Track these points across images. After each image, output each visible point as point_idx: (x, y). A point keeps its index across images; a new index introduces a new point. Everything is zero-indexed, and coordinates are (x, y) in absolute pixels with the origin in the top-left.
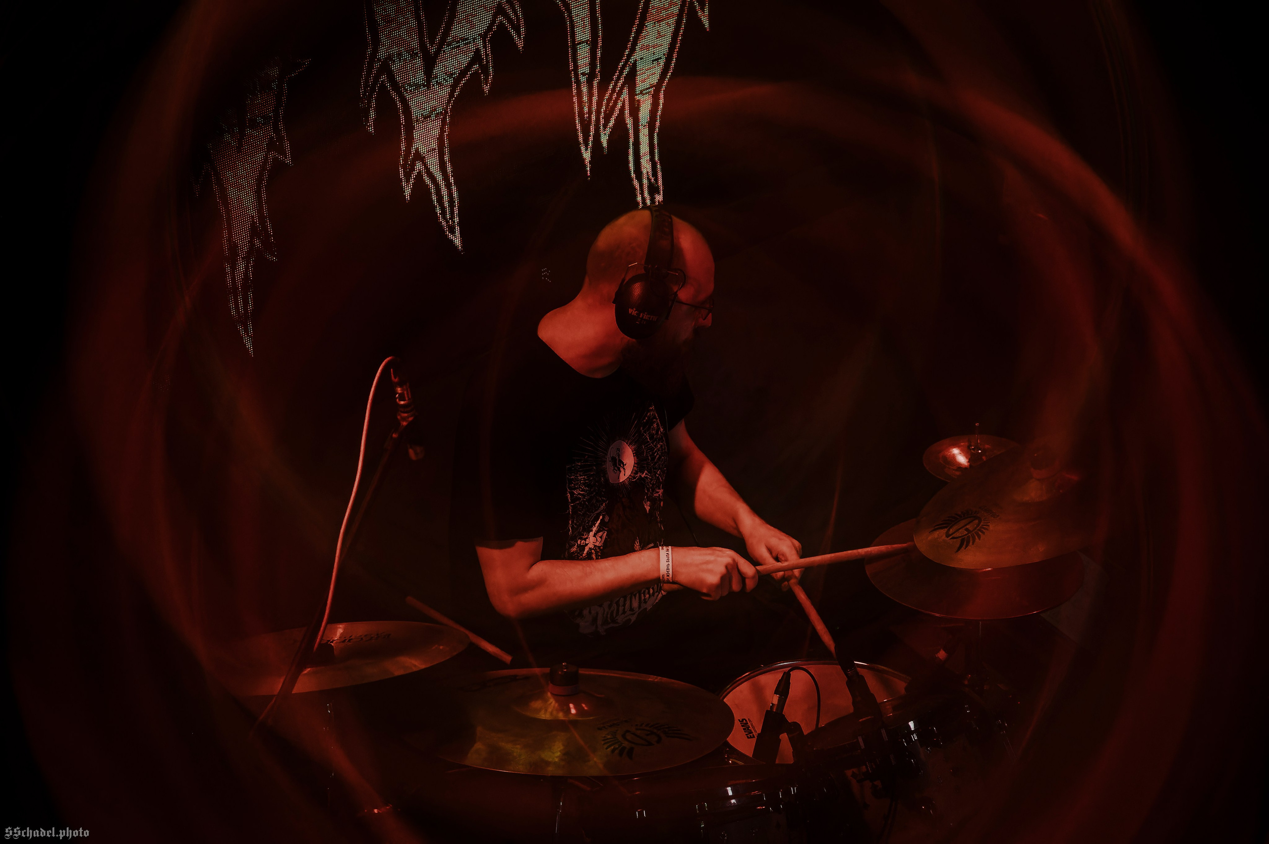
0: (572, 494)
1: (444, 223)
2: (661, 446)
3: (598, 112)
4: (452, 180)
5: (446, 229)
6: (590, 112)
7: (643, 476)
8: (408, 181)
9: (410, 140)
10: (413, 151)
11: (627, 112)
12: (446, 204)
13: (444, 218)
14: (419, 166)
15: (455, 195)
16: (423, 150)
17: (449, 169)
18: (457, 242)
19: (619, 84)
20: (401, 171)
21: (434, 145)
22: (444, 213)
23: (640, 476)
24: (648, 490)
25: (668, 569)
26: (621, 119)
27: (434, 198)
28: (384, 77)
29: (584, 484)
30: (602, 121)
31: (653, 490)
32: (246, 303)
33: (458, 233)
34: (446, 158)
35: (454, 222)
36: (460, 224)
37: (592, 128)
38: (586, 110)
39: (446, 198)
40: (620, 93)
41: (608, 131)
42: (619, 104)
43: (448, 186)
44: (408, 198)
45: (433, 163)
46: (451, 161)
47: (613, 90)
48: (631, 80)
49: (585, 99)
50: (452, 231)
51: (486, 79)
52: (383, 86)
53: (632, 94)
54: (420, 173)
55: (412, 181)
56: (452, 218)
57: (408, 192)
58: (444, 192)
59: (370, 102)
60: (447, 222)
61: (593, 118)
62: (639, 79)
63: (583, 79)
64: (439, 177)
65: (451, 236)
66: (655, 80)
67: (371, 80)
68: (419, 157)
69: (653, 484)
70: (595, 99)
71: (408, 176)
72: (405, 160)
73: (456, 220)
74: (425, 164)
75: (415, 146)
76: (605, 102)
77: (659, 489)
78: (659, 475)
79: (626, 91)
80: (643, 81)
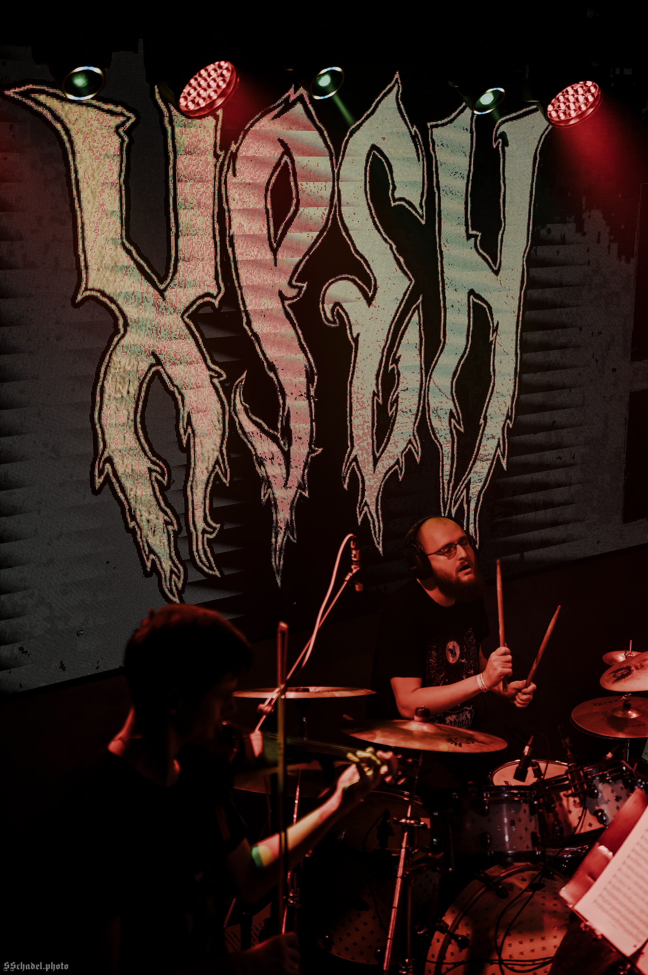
0: (429, 661)
1: (375, 539)
2: (474, 648)
3: (451, 499)
4: (381, 519)
5: (376, 542)
6: (448, 498)
7: (463, 661)
8: (360, 516)
9: (363, 496)
10: (364, 501)
11: (465, 501)
12: (377, 530)
13: (375, 537)
14: (366, 508)
15: (381, 526)
16: (369, 502)
17: (380, 513)
18: (381, 549)
19: (462, 488)
20: (358, 510)
21: (374, 500)
22: (375, 534)
23: (461, 661)
24: (466, 669)
25: (482, 683)
26: (461, 505)
27: (372, 526)
28: (354, 464)
29: (435, 657)
30: (453, 503)
31: (468, 670)
32: (280, 561)
33: (381, 545)
34: (379, 507)
35: (380, 540)
36: (382, 540)
37: (448, 506)
38: (446, 497)
39: (377, 527)
40: (462, 492)
41: (455, 509)
42: (461, 497)
43: (379, 522)
44: (359, 523)
45: (373, 508)
46: (381, 509)
47: (459, 490)
48: (468, 487)
49: (446, 491)
50: (378, 543)
51: (401, 473)
52: (353, 468)
53: (468, 493)
54: (366, 512)
55: (362, 516)
56: (379, 537)
57: (360, 520)
58: (376, 524)
59: (346, 474)
60: (377, 539)
61: (449, 501)
62: (471, 486)
63: (446, 482)
64: (375, 516)
65: (377, 546)
66: (479, 488)
67: (348, 464)
68: (366, 504)
69: (468, 667)
70: (450, 492)
71: (360, 513)
72: (360, 505)
73: (381, 538)
74: (369, 508)
75: (365, 499)
76: (455, 494)
77: (472, 670)
78: (472, 663)
79: (465, 491)
80: (474, 488)
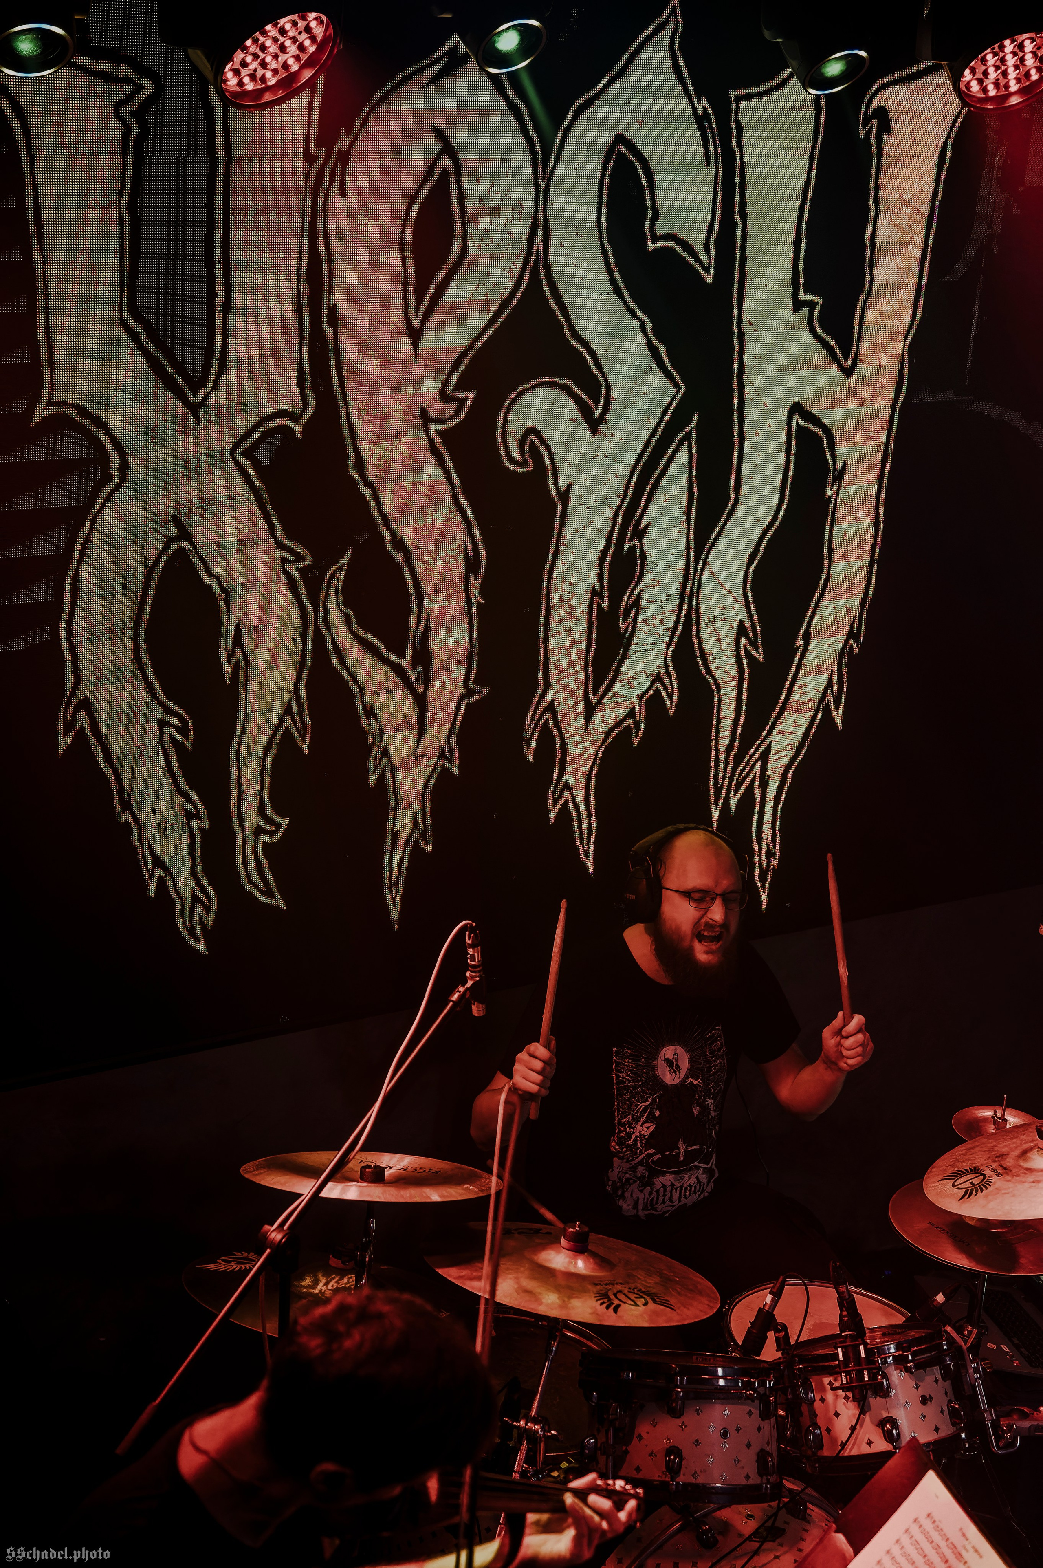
0: (618, 1077)
1: (580, 847)
3: (731, 779)
4: (593, 811)
5: (582, 853)
6: (724, 778)
7: (695, 1082)
8: (554, 806)
9: (562, 772)
10: (563, 781)
11: (757, 783)
12: (585, 832)
13: (581, 843)
14: (566, 794)
15: (594, 825)
16: (572, 782)
17: (593, 802)
18: (590, 865)
19: (754, 759)
20: (550, 796)
21: (583, 779)
22: (581, 838)
23: (693, 1082)
26: (750, 789)
27: (575, 824)
28: (548, 715)
30: (733, 788)
31: (705, 1099)
32: (398, 883)
33: (591, 857)
34: (592, 793)
35: (589, 848)
36: (594, 850)
37: (724, 792)
38: (721, 775)
39: (585, 826)
40: (753, 767)
41: (738, 796)
42: (751, 776)
43: (589, 816)
44: (552, 820)
45: (579, 794)
46: (595, 795)
47: (747, 763)
48: (764, 758)
49: (722, 765)
50: (587, 856)
51: (637, 732)
52: (546, 723)
53: (764, 769)
54: (566, 801)
55: (558, 807)
56: (588, 845)
57: (553, 815)
58: (585, 821)
59: (533, 733)
60: (583, 847)
61: (726, 783)
62: (772, 758)
63: (722, 748)
64: (582, 807)
65: (584, 859)
66: (786, 762)
67: (537, 715)
68: (567, 787)
69: (705, 1094)
70: (730, 767)
71: (555, 801)
72: (556, 788)
73: (592, 847)
74: (572, 794)
75: (566, 777)
76: (738, 772)
79: (758, 766)
80: (775, 760)
